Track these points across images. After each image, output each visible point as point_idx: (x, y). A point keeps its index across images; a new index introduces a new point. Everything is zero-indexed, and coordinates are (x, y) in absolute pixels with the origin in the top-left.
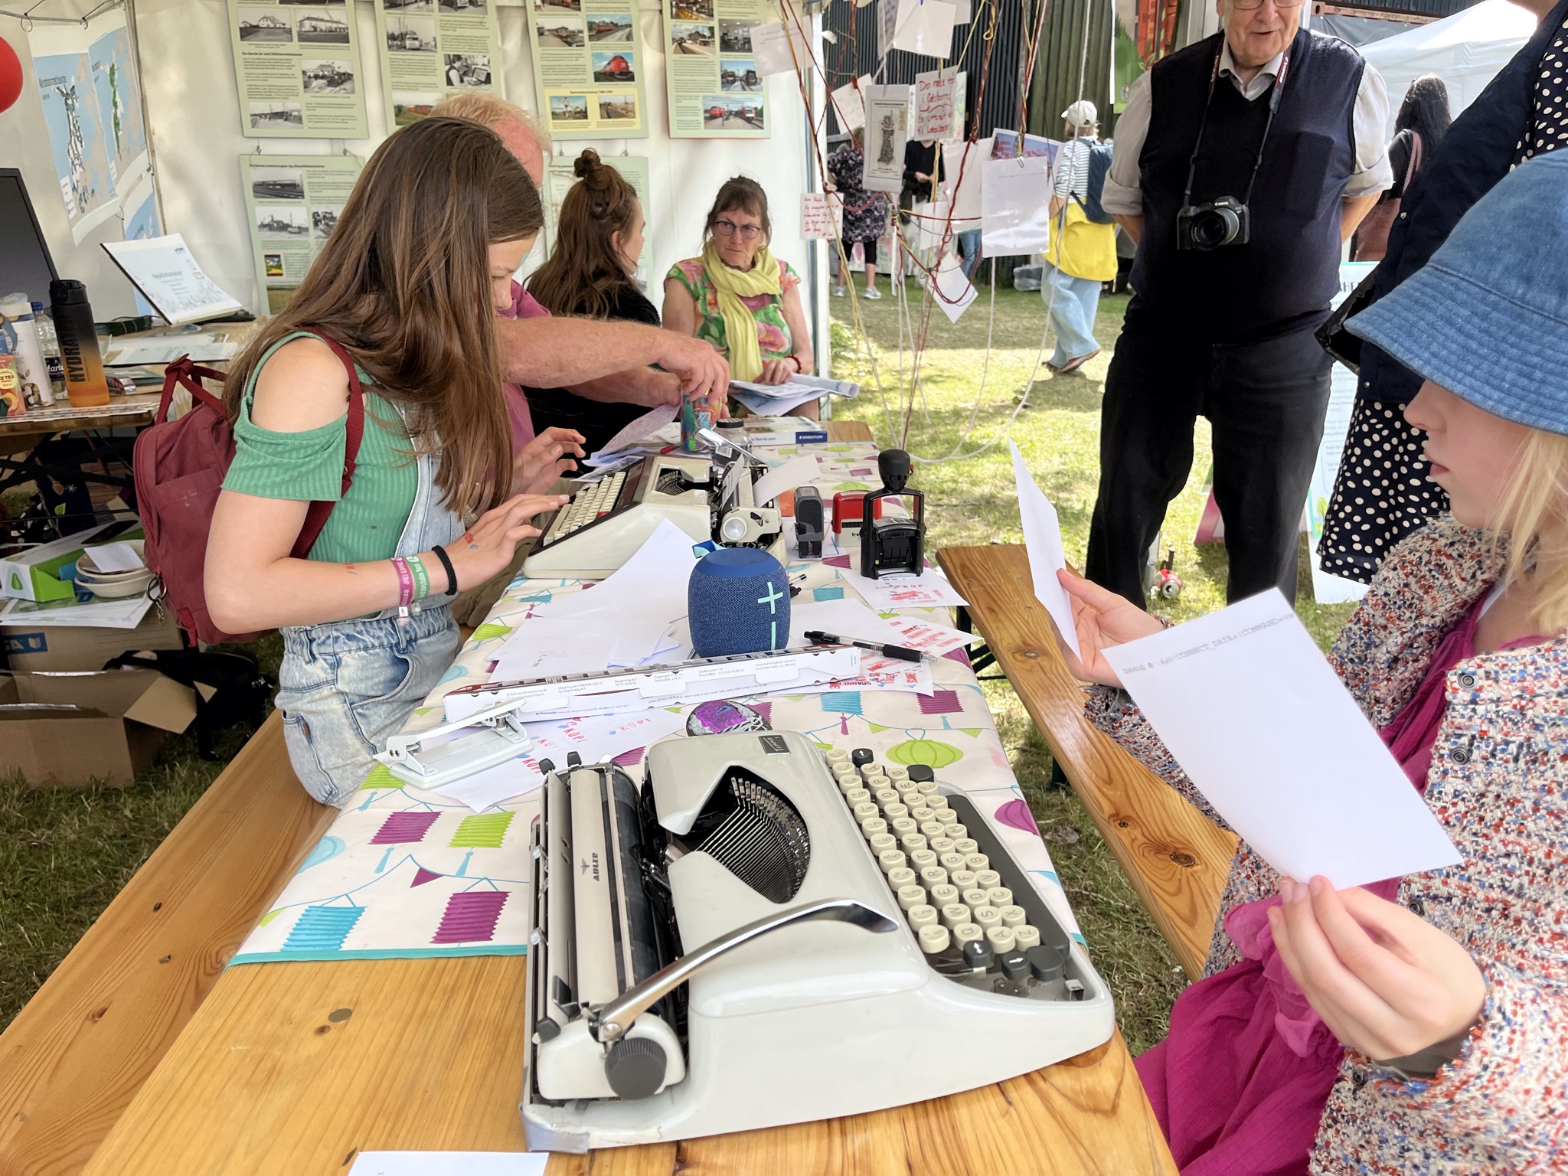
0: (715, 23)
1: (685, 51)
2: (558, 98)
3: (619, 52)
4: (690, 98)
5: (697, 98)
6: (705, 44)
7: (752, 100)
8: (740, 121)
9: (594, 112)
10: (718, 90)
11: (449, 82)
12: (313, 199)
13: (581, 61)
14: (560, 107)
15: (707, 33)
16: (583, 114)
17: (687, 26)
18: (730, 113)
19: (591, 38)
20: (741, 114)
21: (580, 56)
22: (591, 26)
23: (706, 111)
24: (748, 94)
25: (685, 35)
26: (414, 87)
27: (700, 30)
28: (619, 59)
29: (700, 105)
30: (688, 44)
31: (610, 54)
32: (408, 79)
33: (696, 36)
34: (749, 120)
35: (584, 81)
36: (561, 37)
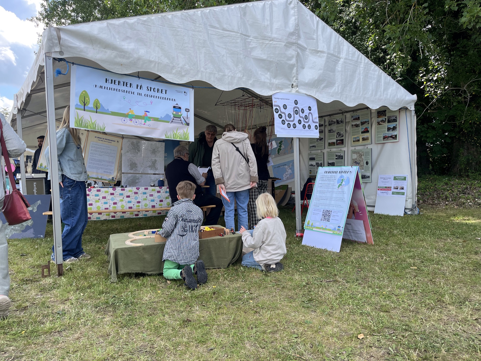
0: (386, 117)
2: (354, 138)
3: (366, 127)
5: (381, 134)
6: (384, 122)
7: (394, 133)
8: (391, 138)
9: (361, 140)
10: (386, 132)
11: (337, 137)
12: (317, 160)
13: (359, 130)
14: (355, 140)
15: (385, 120)
16: (359, 141)
17: (380, 119)
18: (389, 137)
19: (361, 125)
21: (359, 129)
22: (361, 123)
23: (383, 137)
25: (380, 121)
26: (331, 139)
27: (383, 119)
28: (366, 128)
30: (380, 123)
31: (365, 127)
32: (331, 138)
33: (382, 121)
34: (393, 138)
35: (359, 134)
36: (356, 126)
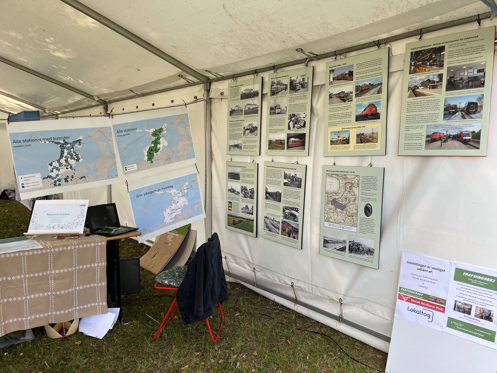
0: (444, 71)
1: (417, 94)
3: (372, 102)
4: (417, 127)
5: (422, 127)
6: (434, 87)
7: (470, 125)
8: (457, 143)
9: (353, 140)
10: (441, 120)
11: (289, 128)
13: (350, 110)
15: (436, 79)
16: (347, 141)
17: (421, 77)
18: (449, 137)
19: (357, 96)
20: (459, 137)
21: (350, 107)
22: (357, 88)
23: (428, 136)
24: (468, 121)
25: (418, 84)
26: (276, 131)
27: (431, 78)
28: (372, 106)
29: (424, 132)
30: (421, 90)
31: (366, 103)
33: (425, 84)
34: (466, 142)
35: (349, 122)
36: (340, 97)
